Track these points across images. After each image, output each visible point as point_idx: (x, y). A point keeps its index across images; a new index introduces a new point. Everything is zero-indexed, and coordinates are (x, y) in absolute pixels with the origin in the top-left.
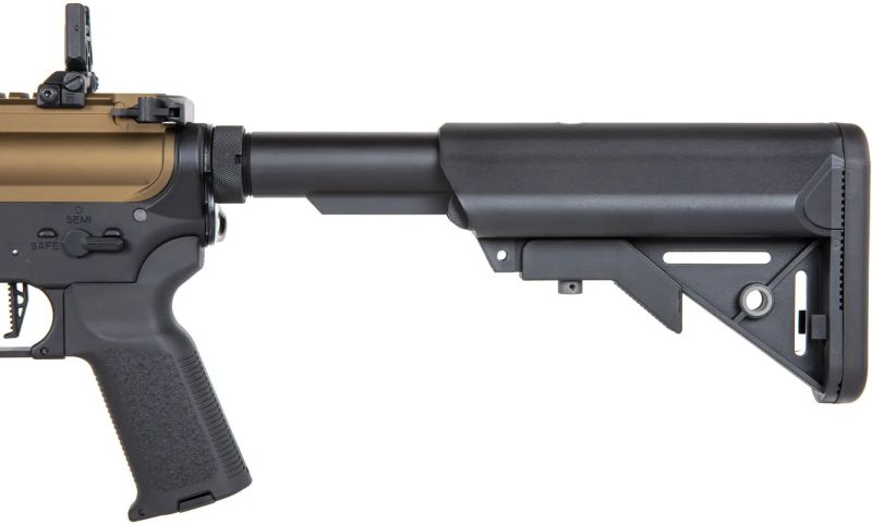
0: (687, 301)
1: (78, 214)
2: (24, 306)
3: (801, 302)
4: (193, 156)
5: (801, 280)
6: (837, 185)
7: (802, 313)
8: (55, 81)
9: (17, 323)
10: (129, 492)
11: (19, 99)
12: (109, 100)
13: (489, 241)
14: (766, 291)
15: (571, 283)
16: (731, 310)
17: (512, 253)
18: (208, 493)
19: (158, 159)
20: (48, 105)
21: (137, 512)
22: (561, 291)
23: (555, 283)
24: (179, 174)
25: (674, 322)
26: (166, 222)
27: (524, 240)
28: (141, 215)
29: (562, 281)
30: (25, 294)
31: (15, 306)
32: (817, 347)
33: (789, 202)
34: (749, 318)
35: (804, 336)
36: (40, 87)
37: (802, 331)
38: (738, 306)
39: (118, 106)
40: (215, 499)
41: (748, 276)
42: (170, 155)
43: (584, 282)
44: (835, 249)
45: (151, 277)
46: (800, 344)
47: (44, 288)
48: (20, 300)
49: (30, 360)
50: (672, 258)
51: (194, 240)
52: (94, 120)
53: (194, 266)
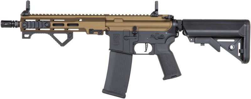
0: (221, 47)
1: (157, 33)
2: (147, 47)
3: (239, 48)
4: (174, 24)
5: (239, 44)
6: (245, 29)
7: (239, 50)
8: (154, 13)
9: (146, 49)
10: (163, 76)
11: (147, 16)
12: (161, 16)
13: (190, 37)
14: (234, 46)
15: (203, 44)
16: (228, 48)
17: (193, 39)
18: (176, 76)
19: (169, 25)
20: (153, 16)
21: (164, 79)
22: (201, 45)
23: (200, 44)
24: (173, 27)
25: (219, 51)
26: (170, 34)
27: (195, 37)
28: (166, 33)
29: (201, 44)
30: (147, 45)
31: (146, 47)
32: (242, 54)
33: (237, 31)
34: (231, 50)
35: (240, 53)
36: (152, 14)
37: (239, 52)
38: (229, 48)
39: (163, 17)
40: (177, 77)
41: (231, 43)
42: (171, 24)
43: (205, 44)
44: (245, 39)
45: (167, 43)
46: (239, 54)
47: (151, 44)
48: (147, 46)
49: (149, 55)
50: (219, 40)
51: (174, 37)
52: (160, 19)
53: (174, 41)
